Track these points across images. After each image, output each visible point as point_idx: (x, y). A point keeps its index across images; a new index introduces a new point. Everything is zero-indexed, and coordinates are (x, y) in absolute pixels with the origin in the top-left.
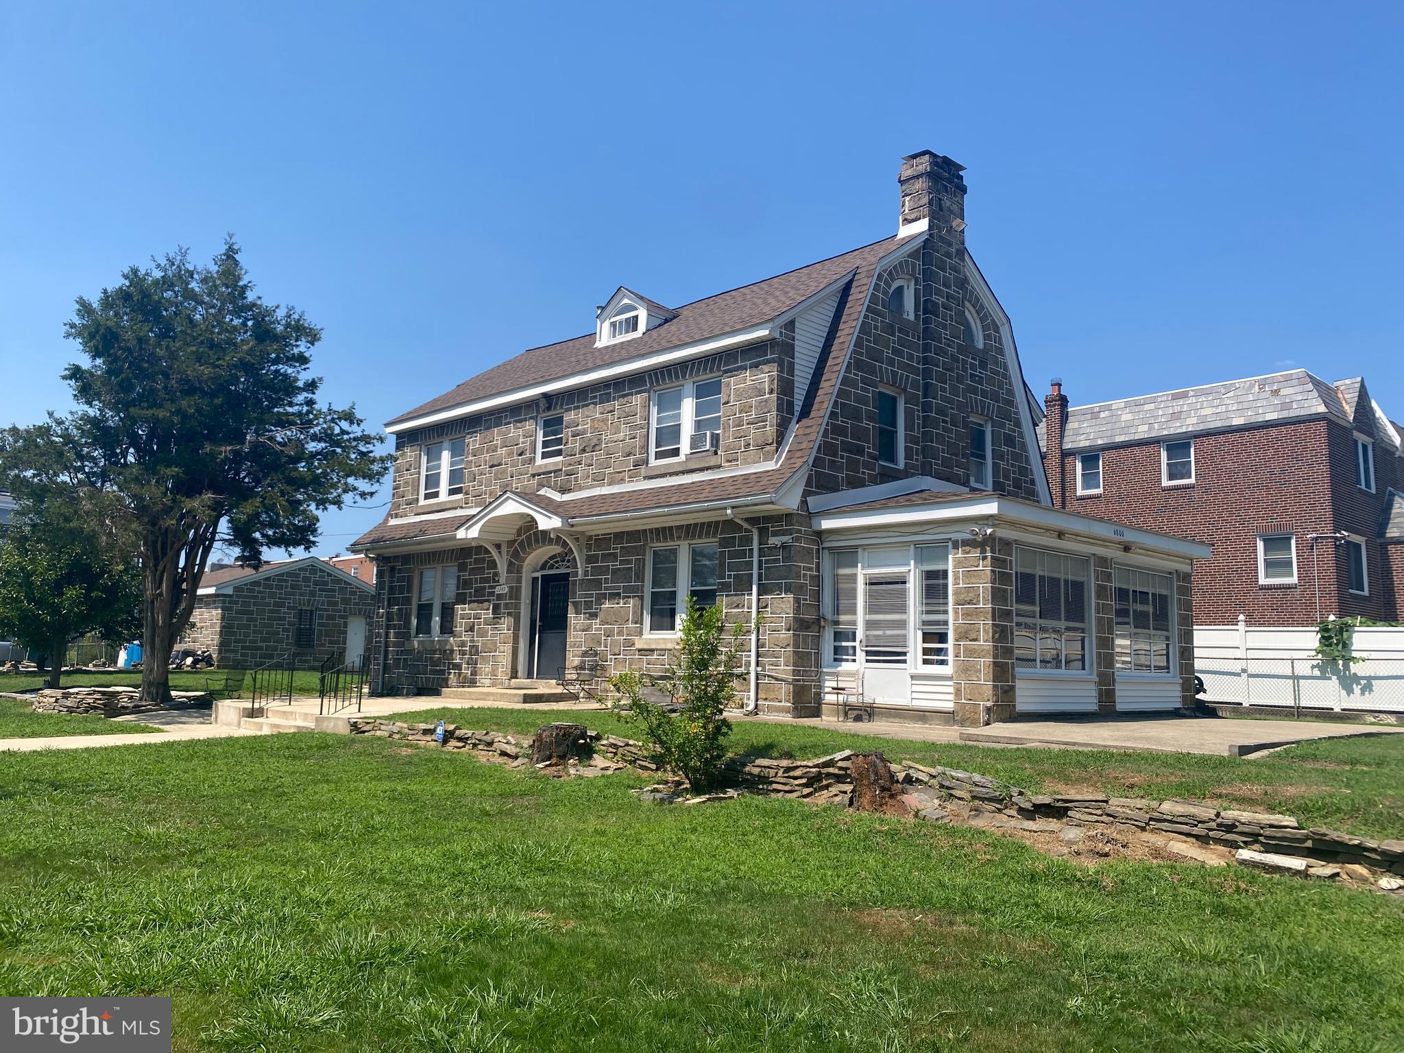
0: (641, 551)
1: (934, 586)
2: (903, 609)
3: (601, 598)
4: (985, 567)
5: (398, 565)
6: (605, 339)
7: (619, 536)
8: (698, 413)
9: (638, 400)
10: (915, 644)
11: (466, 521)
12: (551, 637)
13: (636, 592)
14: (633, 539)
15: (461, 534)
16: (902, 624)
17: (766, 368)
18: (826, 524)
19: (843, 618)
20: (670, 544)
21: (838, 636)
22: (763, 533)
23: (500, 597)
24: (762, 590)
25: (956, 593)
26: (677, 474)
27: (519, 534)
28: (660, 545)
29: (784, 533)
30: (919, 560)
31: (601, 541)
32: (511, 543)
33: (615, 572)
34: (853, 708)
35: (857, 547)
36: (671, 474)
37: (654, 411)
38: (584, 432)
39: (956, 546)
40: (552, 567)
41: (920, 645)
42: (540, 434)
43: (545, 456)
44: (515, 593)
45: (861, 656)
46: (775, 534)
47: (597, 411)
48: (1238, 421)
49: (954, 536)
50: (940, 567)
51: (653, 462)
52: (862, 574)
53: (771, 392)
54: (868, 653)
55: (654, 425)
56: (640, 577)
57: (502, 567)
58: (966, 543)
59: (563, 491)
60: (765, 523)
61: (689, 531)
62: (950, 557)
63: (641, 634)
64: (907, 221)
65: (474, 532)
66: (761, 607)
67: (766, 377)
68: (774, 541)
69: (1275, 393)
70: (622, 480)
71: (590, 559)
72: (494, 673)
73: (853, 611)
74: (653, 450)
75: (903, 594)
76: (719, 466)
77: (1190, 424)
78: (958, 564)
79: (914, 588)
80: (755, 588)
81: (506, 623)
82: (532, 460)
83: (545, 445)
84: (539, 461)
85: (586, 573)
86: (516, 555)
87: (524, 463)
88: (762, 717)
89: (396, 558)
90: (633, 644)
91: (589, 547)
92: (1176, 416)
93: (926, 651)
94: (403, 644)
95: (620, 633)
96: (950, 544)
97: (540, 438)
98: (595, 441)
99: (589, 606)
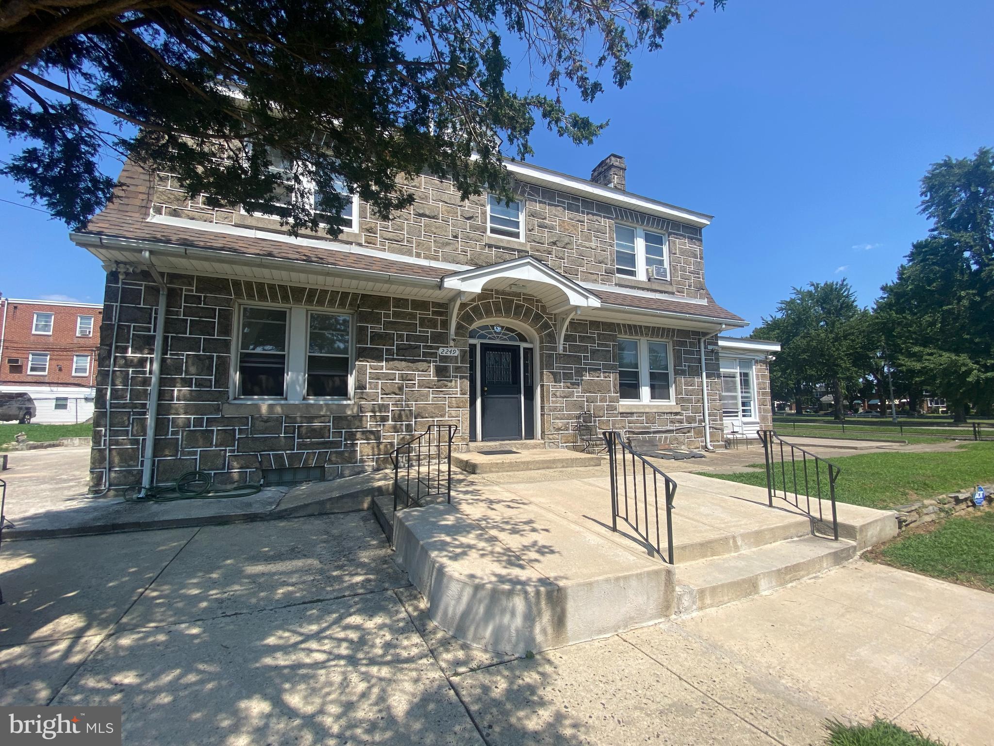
0: (615, 339)
1: (746, 380)
2: (735, 390)
3: (580, 372)
4: (767, 373)
5: (190, 291)
7: (595, 324)
8: (648, 251)
9: (606, 223)
12: (500, 402)
14: (610, 329)
15: (451, 283)
16: (736, 398)
20: (633, 338)
23: (444, 359)
24: (706, 376)
29: (714, 344)
30: (740, 367)
32: (462, 306)
33: (594, 352)
36: (639, 288)
38: (553, 228)
39: (757, 362)
41: (742, 408)
42: (488, 209)
43: (495, 230)
47: (566, 216)
49: (757, 358)
50: (747, 371)
51: (617, 275)
57: (451, 330)
58: (761, 361)
62: (754, 367)
63: (618, 400)
65: (472, 287)
68: (709, 347)
70: (595, 281)
72: (441, 439)
74: (615, 265)
75: (735, 383)
76: (673, 293)
79: (738, 379)
80: (704, 374)
81: (450, 388)
83: (493, 220)
84: (489, 234)
85: (565, 349)
90: (616, 409)
93: (743, 411)
95: (603, 400)
96: (753, 361)
97: (488, 212)
98: (567, 240)
99: (567, 376)
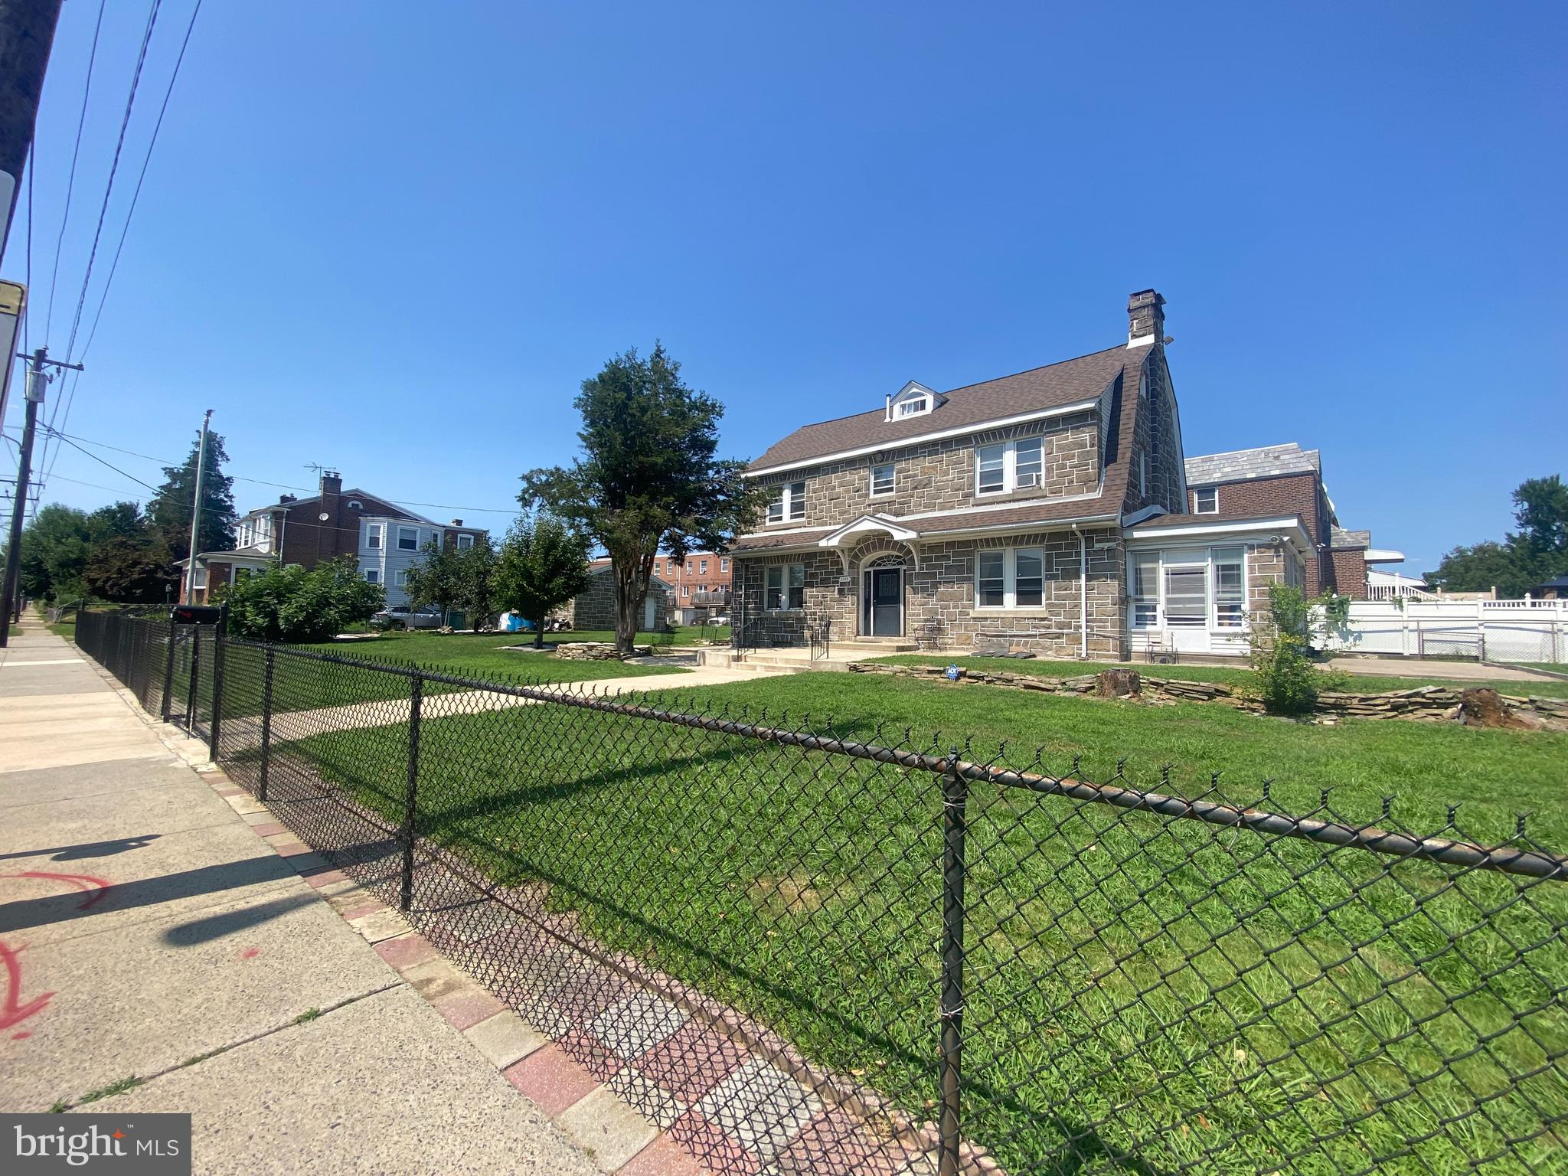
0: (971, 554)
1: (1229, 576)
2: (1202, 590)
3: (935, 586)
4: (1278, 562)
5: (751, 564)
6: (898, 416)
7: (951, 544)
8: (1019, 459)
9: (964, 453)
10: (1212, 612)
11: (826, 535)
12: (885, 609)
13: (969, 580)
14: (966, 546)
15: (823, 543)
16: (1202, 600)
17: (1086, 429)
18: (1137, 535)
19: (1146, 597)
20: (998, 549)
21: (1139, 608)
22: (1089, 541)
23: (843, 584)
24: (1089, 578)
25: (1252, 579)
26: (1004, 502)
27: (858, 542)
28: (986, 550)
29: (1108, 541)
30: (1215, 558)
31: (932, 548)
32: (851, 549)
33: (947, 568)
34: (1158, 654)
35: (1158, 550)
36: (998, 503)
37: (978, 460)
38: (915, 475)
39: (1251, 547)
40: (879, 565)
41: (1216, 614)
42: (872, 477)
43: (876, 492)
44: (855, 581)
45: (1161, 620)
46: (1099, 541)
47: (927, 462)
48: (1251, 475)
49: (1250, 542)
50: (1235, 562)
51: (978, 495)
52: (1162, 569)
53: (1092, 445)
54: (1169, 619)
55: (978, 470)
56: (971, 570)
57: (846, 566)
58: (1259, 546)
59: (897, 515)
60: (1091, 534)
61: (1016, 540)
62: (1246, 556)
63: (973, 607)
64: (1134, 336)
65: (834, 542)
66: (1089, 589)
67: (1087, 435)
68: (1097, 546)
69: (1277, 458)
70: (953, 507)
71: (923, 560)
72: (842, 632)
73: (1154, 591)
74: (978, 486)
75: (1202, 580)
76: (1045, 497)
77: (1216, 477)
78: (1252, 560)
79: (1210, 576)
80: (1083, 576)
81: (849, 601)
82: (867, 495)
83: (876, 485)
84: (872, 496)
85: (921, 568)
86: (856, 556)
87: (860, 497)
88: (1091, 660)
89: (749, 559)
90: (967, 614)
91: (923, 552)
92: (1203, 473)
93: (1220, 618)
94: (759, 614)
95: (955, 607)
96: (1246, 547)
97: (872, 481)
98: (926, 481)
99: (926, 589)
